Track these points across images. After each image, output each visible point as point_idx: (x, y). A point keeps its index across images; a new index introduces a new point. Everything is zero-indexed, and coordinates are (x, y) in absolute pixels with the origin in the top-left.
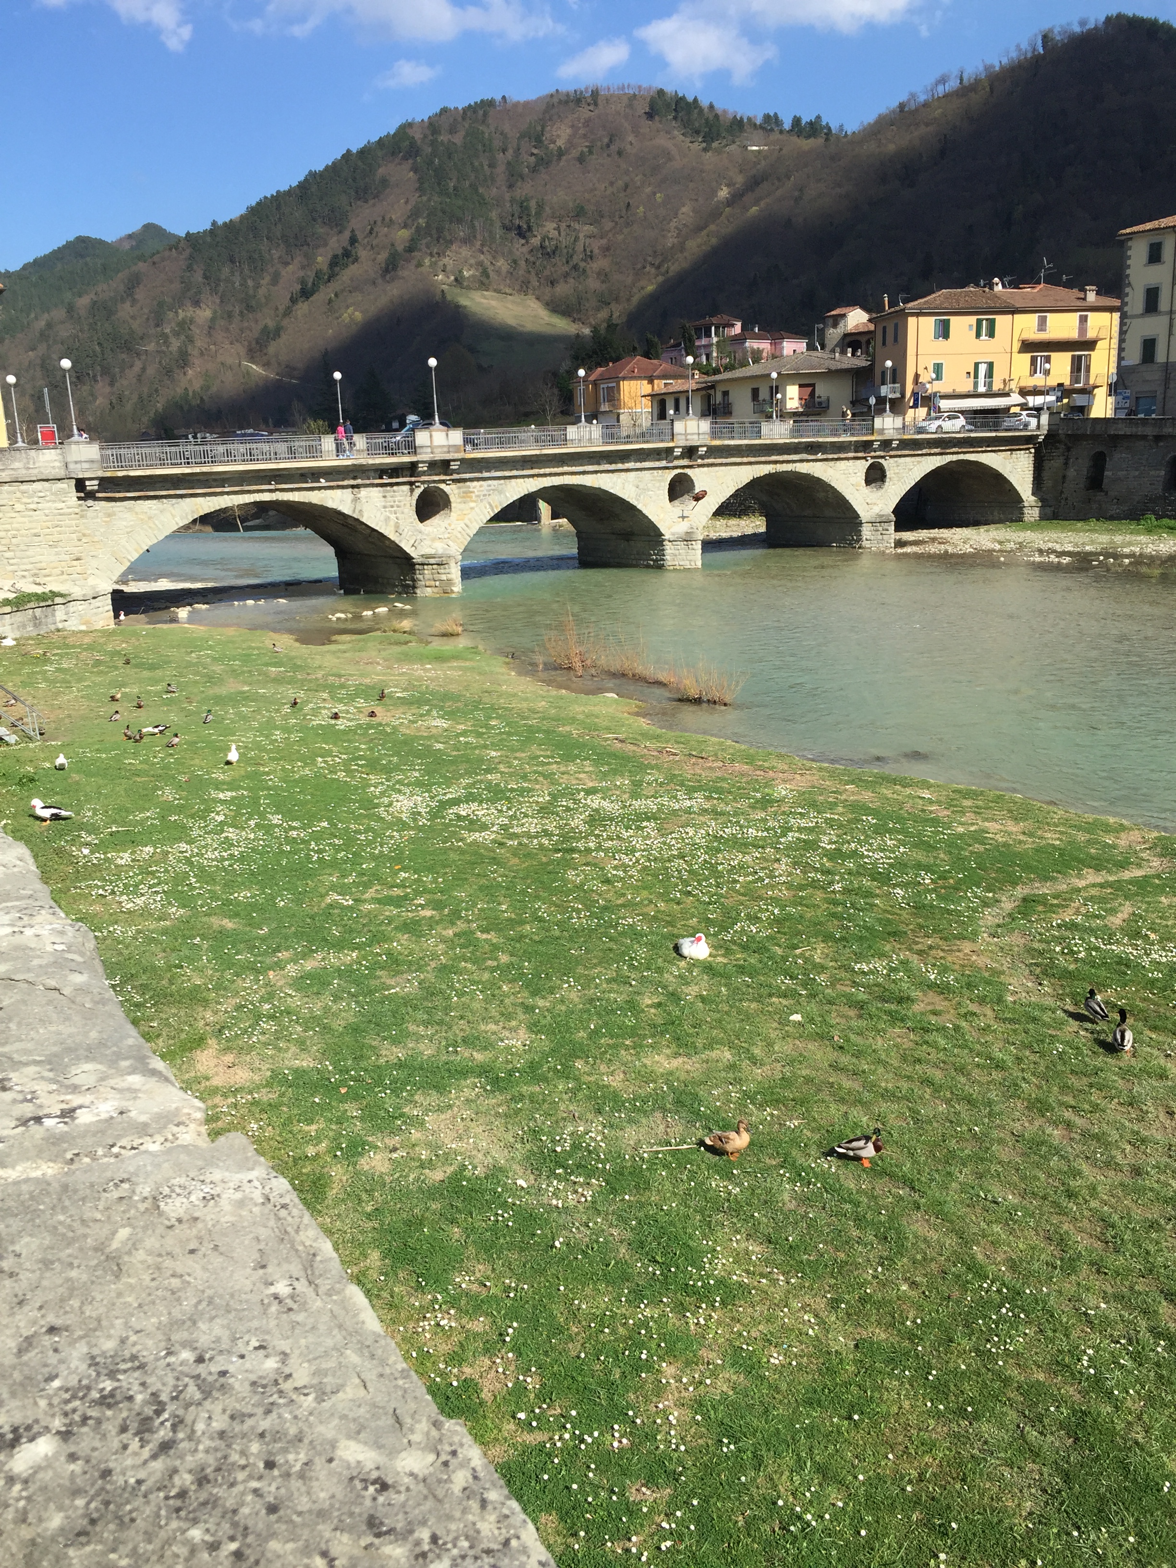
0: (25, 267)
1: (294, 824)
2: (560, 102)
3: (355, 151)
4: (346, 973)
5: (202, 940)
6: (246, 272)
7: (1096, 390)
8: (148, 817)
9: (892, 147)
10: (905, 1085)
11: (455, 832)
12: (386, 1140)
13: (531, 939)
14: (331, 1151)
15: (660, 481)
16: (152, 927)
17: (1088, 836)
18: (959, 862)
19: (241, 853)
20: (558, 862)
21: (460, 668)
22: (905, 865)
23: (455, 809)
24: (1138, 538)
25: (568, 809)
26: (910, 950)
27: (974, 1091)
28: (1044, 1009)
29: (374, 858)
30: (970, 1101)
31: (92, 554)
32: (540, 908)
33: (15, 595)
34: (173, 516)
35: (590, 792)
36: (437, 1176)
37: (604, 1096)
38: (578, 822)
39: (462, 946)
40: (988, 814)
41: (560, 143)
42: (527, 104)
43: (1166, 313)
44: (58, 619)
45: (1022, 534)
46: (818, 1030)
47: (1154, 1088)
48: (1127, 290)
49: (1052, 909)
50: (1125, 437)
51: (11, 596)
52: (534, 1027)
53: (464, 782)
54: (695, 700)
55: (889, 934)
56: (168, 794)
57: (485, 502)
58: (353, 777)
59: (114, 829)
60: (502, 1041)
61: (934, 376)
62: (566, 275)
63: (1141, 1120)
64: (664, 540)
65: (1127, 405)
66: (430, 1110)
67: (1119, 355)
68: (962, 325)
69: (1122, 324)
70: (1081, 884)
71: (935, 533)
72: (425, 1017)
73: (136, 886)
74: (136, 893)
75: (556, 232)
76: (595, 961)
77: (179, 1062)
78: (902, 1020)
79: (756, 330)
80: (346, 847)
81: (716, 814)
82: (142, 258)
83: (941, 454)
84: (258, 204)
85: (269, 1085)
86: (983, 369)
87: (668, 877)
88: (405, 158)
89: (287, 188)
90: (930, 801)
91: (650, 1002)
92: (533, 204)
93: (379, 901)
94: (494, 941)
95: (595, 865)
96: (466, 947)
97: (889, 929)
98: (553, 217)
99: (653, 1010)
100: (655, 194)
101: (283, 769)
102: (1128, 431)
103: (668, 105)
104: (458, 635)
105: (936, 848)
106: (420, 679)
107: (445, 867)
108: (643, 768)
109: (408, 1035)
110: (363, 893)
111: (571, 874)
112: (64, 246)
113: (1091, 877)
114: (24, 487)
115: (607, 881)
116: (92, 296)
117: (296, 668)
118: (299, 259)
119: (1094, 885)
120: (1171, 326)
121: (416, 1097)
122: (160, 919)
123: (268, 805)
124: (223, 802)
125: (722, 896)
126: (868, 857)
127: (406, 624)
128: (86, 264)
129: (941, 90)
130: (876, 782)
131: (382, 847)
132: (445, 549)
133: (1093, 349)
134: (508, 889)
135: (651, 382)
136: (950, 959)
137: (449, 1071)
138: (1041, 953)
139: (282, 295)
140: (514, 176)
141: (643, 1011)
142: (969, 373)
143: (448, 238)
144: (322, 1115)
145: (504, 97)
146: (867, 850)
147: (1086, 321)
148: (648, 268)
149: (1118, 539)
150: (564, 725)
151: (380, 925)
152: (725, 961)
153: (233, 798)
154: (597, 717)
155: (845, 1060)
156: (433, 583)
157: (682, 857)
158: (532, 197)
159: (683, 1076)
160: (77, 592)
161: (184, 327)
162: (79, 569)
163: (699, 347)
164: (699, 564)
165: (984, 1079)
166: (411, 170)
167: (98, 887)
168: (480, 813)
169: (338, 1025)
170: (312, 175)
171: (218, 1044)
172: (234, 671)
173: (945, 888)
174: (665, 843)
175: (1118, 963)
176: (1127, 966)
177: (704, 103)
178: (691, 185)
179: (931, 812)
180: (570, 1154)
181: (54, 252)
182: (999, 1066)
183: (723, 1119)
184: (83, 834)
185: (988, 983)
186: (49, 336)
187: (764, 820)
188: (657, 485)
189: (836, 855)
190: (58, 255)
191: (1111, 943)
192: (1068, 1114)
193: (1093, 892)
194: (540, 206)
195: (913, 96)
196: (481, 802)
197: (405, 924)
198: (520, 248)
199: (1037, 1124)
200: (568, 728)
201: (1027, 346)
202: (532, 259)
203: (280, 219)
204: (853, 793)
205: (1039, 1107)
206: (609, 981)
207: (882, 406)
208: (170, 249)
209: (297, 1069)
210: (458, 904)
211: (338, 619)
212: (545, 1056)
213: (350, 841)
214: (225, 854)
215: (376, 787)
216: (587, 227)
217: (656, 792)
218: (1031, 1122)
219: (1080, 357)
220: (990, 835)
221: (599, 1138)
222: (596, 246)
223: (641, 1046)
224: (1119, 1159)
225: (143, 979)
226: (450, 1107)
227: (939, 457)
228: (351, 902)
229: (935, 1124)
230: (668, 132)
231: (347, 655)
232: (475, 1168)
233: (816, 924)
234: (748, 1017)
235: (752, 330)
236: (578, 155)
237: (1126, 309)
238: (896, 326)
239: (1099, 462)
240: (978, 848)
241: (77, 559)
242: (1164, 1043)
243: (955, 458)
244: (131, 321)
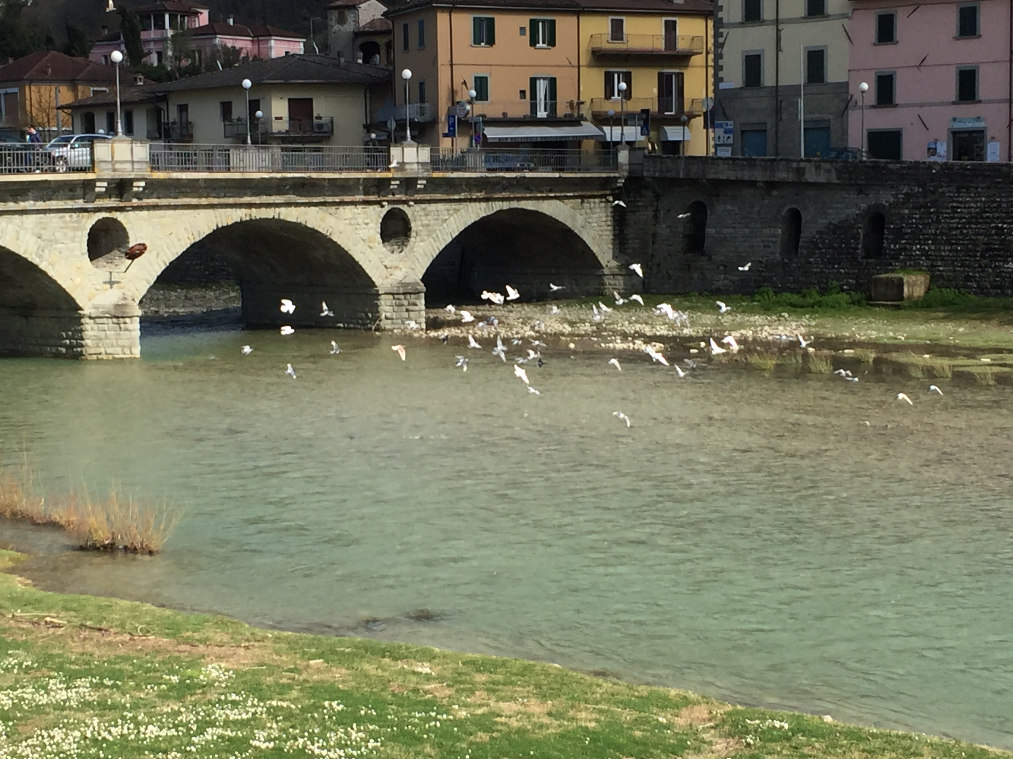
7: (693, 121)
15: (75, 229)
17: (635, 715)
24: (752, 319)
40: (507, 691)
43: (771, 22)
45: (602, 312)
50: (728, 183)
54: (105, 547)
61: (474, 93)
64: (82, 317)
65: (731, 141)
67: (715, 75)
68: (509, 27)
69: (717, 35)
79: (231, 22)
81: (103, 708)
83: (486, 200)
86: (542, 87)
90: (428, 678)
102: (732, 175)
105: (420, 740)
120: (778, 40)
130: (355, 655)
133: (687, 66)
135: (74, 88)
142: (523, 92)
147: (674, 29)
163: (148, 41)
164: (137, 352)
179: (426, 692)
187: (177, 713)
188: (71, 234)
201: (600, 57)
204: (318, 671)
207: (402, 134)
217: (17, 681)
219: (670, 76)
220: (503, 720)
227: (483, 205)
235: (226, 21)
237: (720, 15)
238: (421, 24)
239: (698, 214)
240: (483, 737)
243: (505, 206)
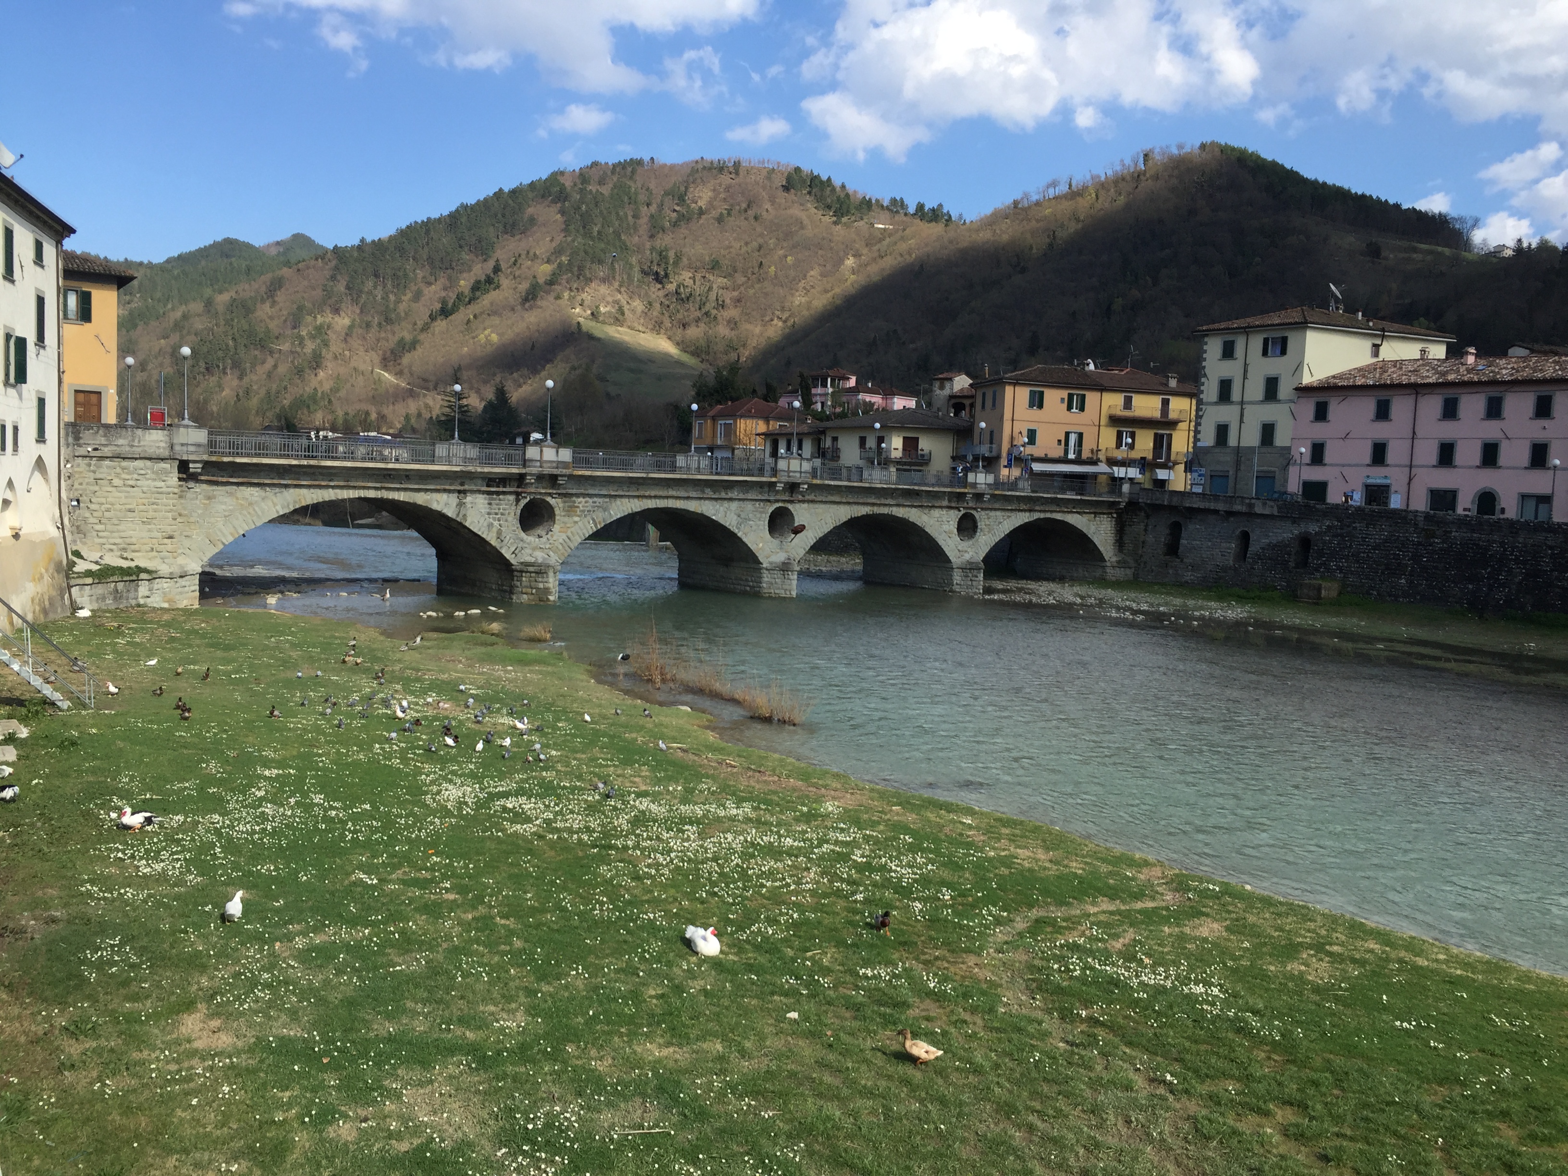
0: (168, 261)
1: (335, 804)
2: (704, 168)
3: (506, 190)
4: (355, 950)
5: (214, 908)
6: (389, 286)
7: (1177, 466)
8: (186, 788)
9: (1005, 238)
10: (883, 1083)
11: (498, 823)
12: (359, 1111)
13: (549, 927)
14: (300, 1118)
15: (761, 512)
16: (165, 892)
17: (1110, 868)
18: (981, 882)
19: (273, 828)
20: (594, 856)
21: (540, 672)
22: (930, 882)
23: (502, 802)
24: (1209, 604)
25: (615, 808)
26: (917, 959)
27: (949, 1092)
28: (1031, 1021)
29: (409, 841)
30: (943, 1102)
31: (185, 533)
32: (565, 898)
33: (98, 567)
34: (275, 505)
35: (640, 795)
36: (404, 1146)
37: (587, 1080)
38: (622, 822)
39: (477, 930)
40: (1023, 841)
41: (702, 203)
42: (672, 167)
43: (1237, 403)
44: (140, 594)
45: (1103, 592)
46: (812, 1029)
47: (1117, 1098)
48: (1203, 380)
49: (1059, 930)
50: (1199, 510)
51: (95, 568)
52: (532, 1011)
53: (518, 777)
54: (766, 718)
55: (900, 943)
56: (213, 767)
57: (589, 518)
58: (407, 765)
59: (148, 796)
60: (497, 1021)
61: (1026, 440)
62: (698, 320)
63: (1099, 1127)
64: (761, 569)
65: (1202, 482)
66: (410, 1084)
67: (1195, 437)
68: (1054, 397)
69: (1198, 410)
70: (1093, 910)
71: (1022, 584)
72: (425, 995)
73: (158, 852)
74: (157, 858)
75: (692, 281)
76: (607, 951)
77: (163, 1023)
78: (895, 1024)
79: (870, 385)
80: (384, 829)
81: (759, 823)
82: (288, 264)
83: (1030, 511)
84: (408, 227)
85: (251, 1050)
86: (1073, 438)
87: (698, 877)
88: (554, 202)
89: (437, 216)
90: (970, 827)
91: (653, 993)
92: (671, 254)
93: (404, 882)
94: (512, 927)
95: (630, 862)
96: (483, 931)
97: (902, 939)
98: (690, 267)
99: (654, 1001)
100: (786, 257)
101: (338, 752)
102: (1202, 505)
103: (804, 181)
104: (545, 641)
105: (963, 868)
106: (499, 679)
107: (478, 854)
108: (699, 777)
109: (405, 1011)
110: (390, 873)
111: (603, 869)
112: (210, 246)
113: (1106, 905)
114: (125, 464)
115: (637, 878)
116: (233, 294)
117: (375, 659)
118: (442, 281)
119: (1104, 912)
120: (1242, 415)
121: (399, 1072)
122: (176, 885)
123: (313, 785)
124: (266, 778)
125: (747, 898)
126: (895, 871)
127: (495, 626)
128: (231, 264)
129: (1051, 193)
130: (923, 806)
131: (419, 831)
132: (544, 559)
133: (1174, 429)
134: (537, 878)
135: (767, 422)
136: (952, 969)
137: (437, 1047)
138: (1040, 970)
139: (422, 312)
140: (656, 228)
141: (645, 1001)
142: (1059, 441)
143: (588, 275)
144: (298, 1083)
145: (652, 159)
146: (897, 866)
147: (1168, 404)
148: (775, 321)
149: (1191, 603)
150: (631, 732)
151: (399, 905)
152: (736, 959)
153: (278, 775)
154: (666, 727)
155: (832, 1057)
156: (529, 590)
157: (715, 859)
158: (672, 248)
159: (671, 1064)
160: (164, 569)
161: (320, 331)
162: (169, 547)
163: (816, 395)
164: (794, 593)
165: (960, 1083)
166: (559, 212)
167: (118, 850)
168: (526, 807)
169: (335, 997)
170: (464, 207)
171: (208, 1009)
172: (311, 657)
173: (963, 905)
174: (702, 846)
175: (1109, 983)
176: (1117, 986)
177: (837, 182)
178: (820, 252)
179: (968, 836)
180: (541, 1132)
181: (200, 250)
182: (977, 1070)
183: (700, 1106)
184: (115, 799)
185: (984, 993)
186: (183, 327)
187: (805, 832)
188: (758, 515)
189: (868, 867)
190: (203, 253)
191: (1106, 965)
192: (1033, 1118)
193: (1102, 918)
194: (678, 258)
195: (1026, 195)
196: (529, 798)
197: (426, 906)
198: (655, 292)
199: (1001, 1126)
200: (634, 735)
201: (1114, 420)
202: (667, 303)
203: (428, 244)
204: (898, 814)
205: (1006, 1110)
206: (617, 971)
208: (317, 259)
209: (283, 1037)
210: (483, 890)
211: (429, 617)
212: (538, 1038)
213: (388, 823)
214: (257, 828)
215: (427, 776)
216: (720, 280)
217: (706, 800)
218: (996, 1124)
219: (1162, 435)
220: (1019, 861)
221: (573, 1119)
222: (728, 297)
223: (636, 1034)
224: (1072, 1161)
225: (144, 942)
226: (431, 1082)
227: (1027, 514)
228: (375, 881)
229: (905, 1121)
230: (801, 205)
231: (430, 651)
232: (442, 1140)
233: (831, 930)
234: (746, 1012)
235: (866, 384)
236: (717, 215)
237: (1202, 396)
238: (994, 393)
239: (1176, 530)
240: (1004, 871)
241: (171, 537)
242: (1135, 1058)
243: (1042, 516)
244: (268, 321)
